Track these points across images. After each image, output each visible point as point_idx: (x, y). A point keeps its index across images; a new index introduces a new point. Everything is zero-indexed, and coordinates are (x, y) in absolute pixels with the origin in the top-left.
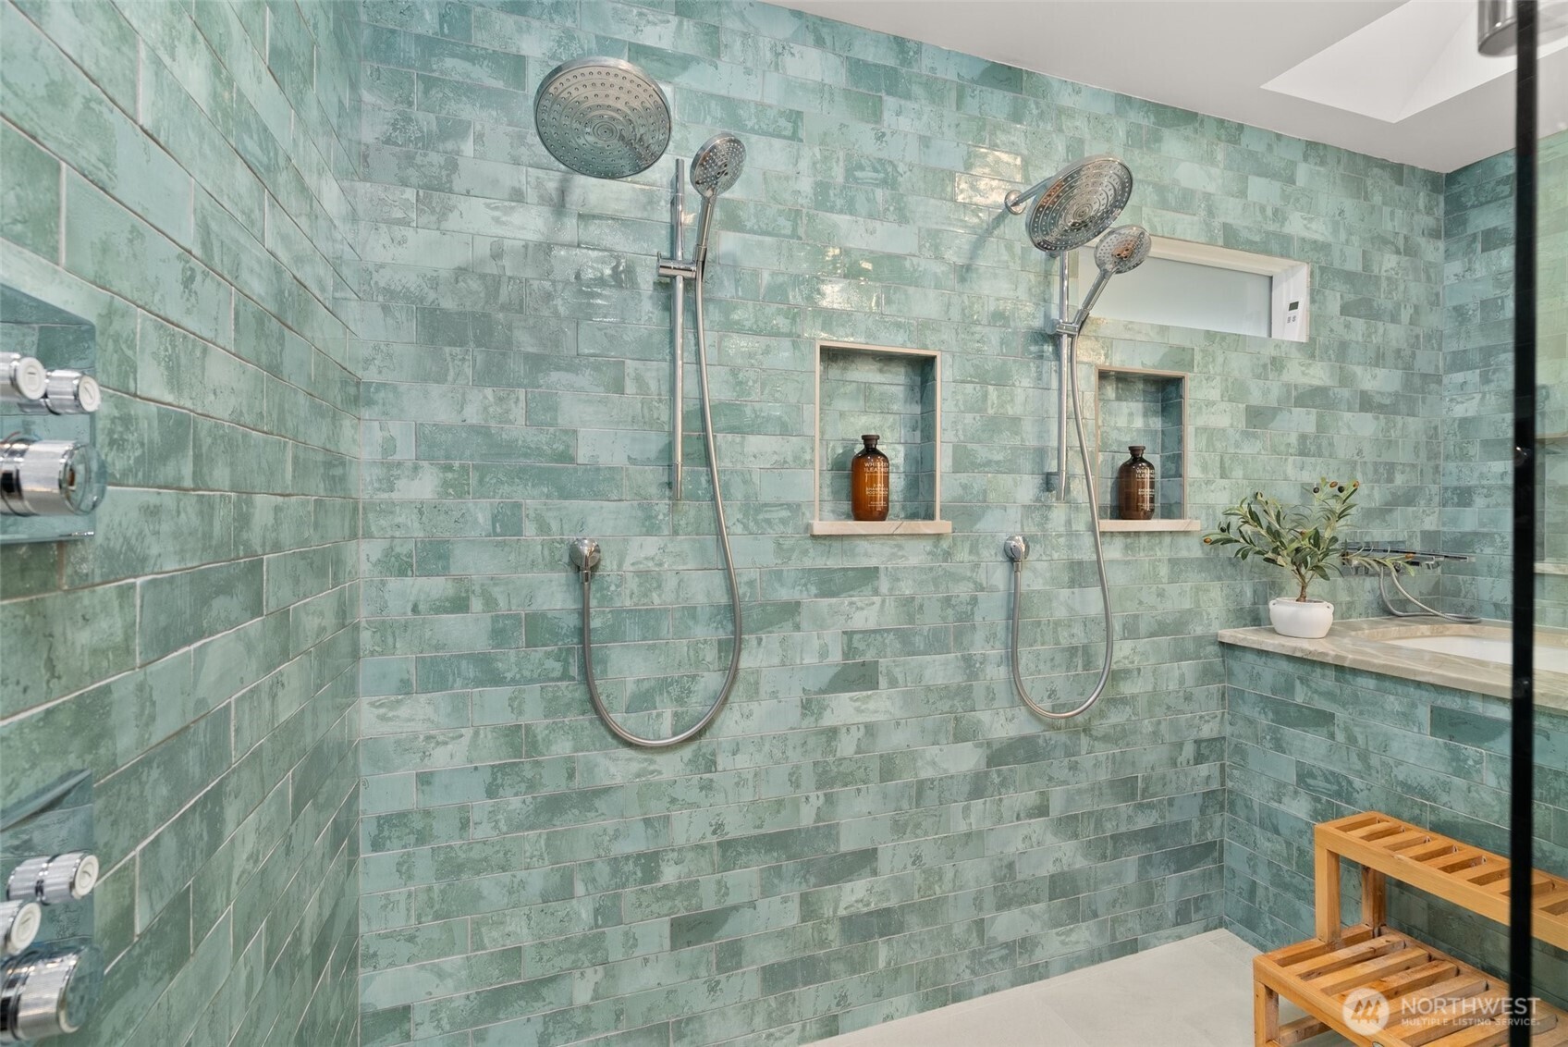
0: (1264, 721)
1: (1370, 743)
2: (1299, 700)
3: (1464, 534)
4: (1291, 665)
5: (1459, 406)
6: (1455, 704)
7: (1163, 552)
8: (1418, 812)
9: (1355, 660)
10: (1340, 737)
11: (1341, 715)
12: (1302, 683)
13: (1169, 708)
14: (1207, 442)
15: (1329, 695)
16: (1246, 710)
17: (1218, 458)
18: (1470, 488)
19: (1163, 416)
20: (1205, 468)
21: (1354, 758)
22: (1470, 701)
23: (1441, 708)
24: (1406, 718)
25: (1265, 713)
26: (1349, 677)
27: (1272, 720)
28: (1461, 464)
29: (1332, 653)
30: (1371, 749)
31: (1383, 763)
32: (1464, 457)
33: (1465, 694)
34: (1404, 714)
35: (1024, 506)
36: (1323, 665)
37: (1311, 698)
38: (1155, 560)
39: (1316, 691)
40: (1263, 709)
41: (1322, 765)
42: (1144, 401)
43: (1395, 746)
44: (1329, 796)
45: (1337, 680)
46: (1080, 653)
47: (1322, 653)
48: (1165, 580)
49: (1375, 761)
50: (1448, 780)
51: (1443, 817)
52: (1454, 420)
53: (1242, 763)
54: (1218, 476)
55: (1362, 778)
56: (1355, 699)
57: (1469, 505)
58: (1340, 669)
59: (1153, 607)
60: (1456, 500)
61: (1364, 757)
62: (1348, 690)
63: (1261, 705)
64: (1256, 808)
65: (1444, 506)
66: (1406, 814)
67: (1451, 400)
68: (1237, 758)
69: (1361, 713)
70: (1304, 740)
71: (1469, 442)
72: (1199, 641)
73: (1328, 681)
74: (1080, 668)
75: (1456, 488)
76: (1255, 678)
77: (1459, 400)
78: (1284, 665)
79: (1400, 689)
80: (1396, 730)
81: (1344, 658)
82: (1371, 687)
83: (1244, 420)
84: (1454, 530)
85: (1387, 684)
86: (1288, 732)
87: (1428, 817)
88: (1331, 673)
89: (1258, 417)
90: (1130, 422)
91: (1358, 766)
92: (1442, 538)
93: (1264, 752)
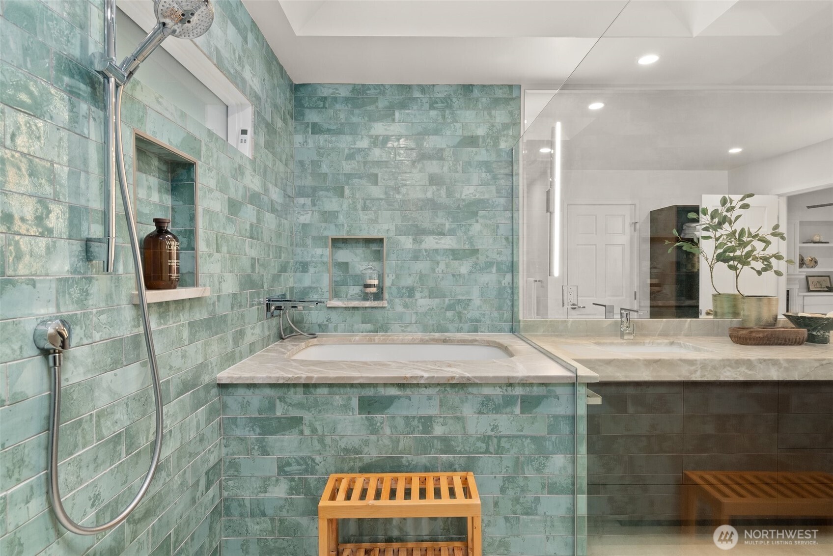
0: (253, 436)
1: (325, 430)
2: (279, 414)
3: (305, 288)
4: (273, 390)
5: (302, 217)
6: (370, 392)
7: (184, 318)
8: (352, 464)
9: (318, 378)
10: (307, 432)
11: (307, 416)
12: (281, 401)
13: (190, 454)
14: (209, 222)
15: (300, 406)
16: (238, 432)
17: (215, 236)
18: (307, 262)
19: (172, 194)
20: (208, 245)
21: (316, 443)
22: (378, 389)
23: (363, 397)
24: (346, 407)
25: (254, 430)
26: (312, 390)
27: (259, 434)
28: (303, 249)
29: (304, 376)
30: (326, 434)
31: (333, 440)
32: (304, 245)
33: (375, 386)
34: (344, 406)
35: (60, 280)
36: (295, 385)
37: (287, 410)
38: (180, 325)
39: (290, 405)
40: (252, 427)
41: (295, 455)
42: (159, 178)
43: (339, 427)
44: (300, 474)
45: (304, 394)
46: (123, 438)
47: (297, 377)
48: (186, 343)
49: (328, 440)
50: (368, 438)
51: (366, 461)
52: (300, 224)
53: (236, 473)
54: (215, 251)
55: (320, 454)
56: (316, 404)
57: (307, 272)
58: (306, 386)
59: (180, 369)
60: (301, 269)
61: (321, 441)
62: (311, 398)
63: (251, 425)
64: (247, 504)
65: (295, 272)
66: (346, 469)
67: (298, 213)
68: (231, 472)
69: (320, 412)
70: (283, 441)
71: (306, 237)
72: (207, 387)
73: (297, 396)
74: (123, 455)
75: (301, 263)
76: (245, 405)
77: (302, 213)
78: (268, 391)
79: (342, 390)
80: (340, 417)
81: (311, 378)
82: (326, 393)
83: (227, 208)
84: (300, 286)
85: (335, 389)
86: (271, 438)
87: (359, 464)
88: (300, 390)
89: (234, 206)
90: (149, 195)
91: (317, 446)
92: (295, 291)
93: (253, 459)
